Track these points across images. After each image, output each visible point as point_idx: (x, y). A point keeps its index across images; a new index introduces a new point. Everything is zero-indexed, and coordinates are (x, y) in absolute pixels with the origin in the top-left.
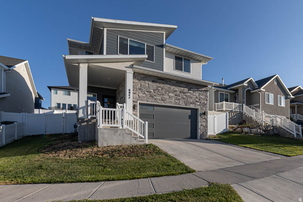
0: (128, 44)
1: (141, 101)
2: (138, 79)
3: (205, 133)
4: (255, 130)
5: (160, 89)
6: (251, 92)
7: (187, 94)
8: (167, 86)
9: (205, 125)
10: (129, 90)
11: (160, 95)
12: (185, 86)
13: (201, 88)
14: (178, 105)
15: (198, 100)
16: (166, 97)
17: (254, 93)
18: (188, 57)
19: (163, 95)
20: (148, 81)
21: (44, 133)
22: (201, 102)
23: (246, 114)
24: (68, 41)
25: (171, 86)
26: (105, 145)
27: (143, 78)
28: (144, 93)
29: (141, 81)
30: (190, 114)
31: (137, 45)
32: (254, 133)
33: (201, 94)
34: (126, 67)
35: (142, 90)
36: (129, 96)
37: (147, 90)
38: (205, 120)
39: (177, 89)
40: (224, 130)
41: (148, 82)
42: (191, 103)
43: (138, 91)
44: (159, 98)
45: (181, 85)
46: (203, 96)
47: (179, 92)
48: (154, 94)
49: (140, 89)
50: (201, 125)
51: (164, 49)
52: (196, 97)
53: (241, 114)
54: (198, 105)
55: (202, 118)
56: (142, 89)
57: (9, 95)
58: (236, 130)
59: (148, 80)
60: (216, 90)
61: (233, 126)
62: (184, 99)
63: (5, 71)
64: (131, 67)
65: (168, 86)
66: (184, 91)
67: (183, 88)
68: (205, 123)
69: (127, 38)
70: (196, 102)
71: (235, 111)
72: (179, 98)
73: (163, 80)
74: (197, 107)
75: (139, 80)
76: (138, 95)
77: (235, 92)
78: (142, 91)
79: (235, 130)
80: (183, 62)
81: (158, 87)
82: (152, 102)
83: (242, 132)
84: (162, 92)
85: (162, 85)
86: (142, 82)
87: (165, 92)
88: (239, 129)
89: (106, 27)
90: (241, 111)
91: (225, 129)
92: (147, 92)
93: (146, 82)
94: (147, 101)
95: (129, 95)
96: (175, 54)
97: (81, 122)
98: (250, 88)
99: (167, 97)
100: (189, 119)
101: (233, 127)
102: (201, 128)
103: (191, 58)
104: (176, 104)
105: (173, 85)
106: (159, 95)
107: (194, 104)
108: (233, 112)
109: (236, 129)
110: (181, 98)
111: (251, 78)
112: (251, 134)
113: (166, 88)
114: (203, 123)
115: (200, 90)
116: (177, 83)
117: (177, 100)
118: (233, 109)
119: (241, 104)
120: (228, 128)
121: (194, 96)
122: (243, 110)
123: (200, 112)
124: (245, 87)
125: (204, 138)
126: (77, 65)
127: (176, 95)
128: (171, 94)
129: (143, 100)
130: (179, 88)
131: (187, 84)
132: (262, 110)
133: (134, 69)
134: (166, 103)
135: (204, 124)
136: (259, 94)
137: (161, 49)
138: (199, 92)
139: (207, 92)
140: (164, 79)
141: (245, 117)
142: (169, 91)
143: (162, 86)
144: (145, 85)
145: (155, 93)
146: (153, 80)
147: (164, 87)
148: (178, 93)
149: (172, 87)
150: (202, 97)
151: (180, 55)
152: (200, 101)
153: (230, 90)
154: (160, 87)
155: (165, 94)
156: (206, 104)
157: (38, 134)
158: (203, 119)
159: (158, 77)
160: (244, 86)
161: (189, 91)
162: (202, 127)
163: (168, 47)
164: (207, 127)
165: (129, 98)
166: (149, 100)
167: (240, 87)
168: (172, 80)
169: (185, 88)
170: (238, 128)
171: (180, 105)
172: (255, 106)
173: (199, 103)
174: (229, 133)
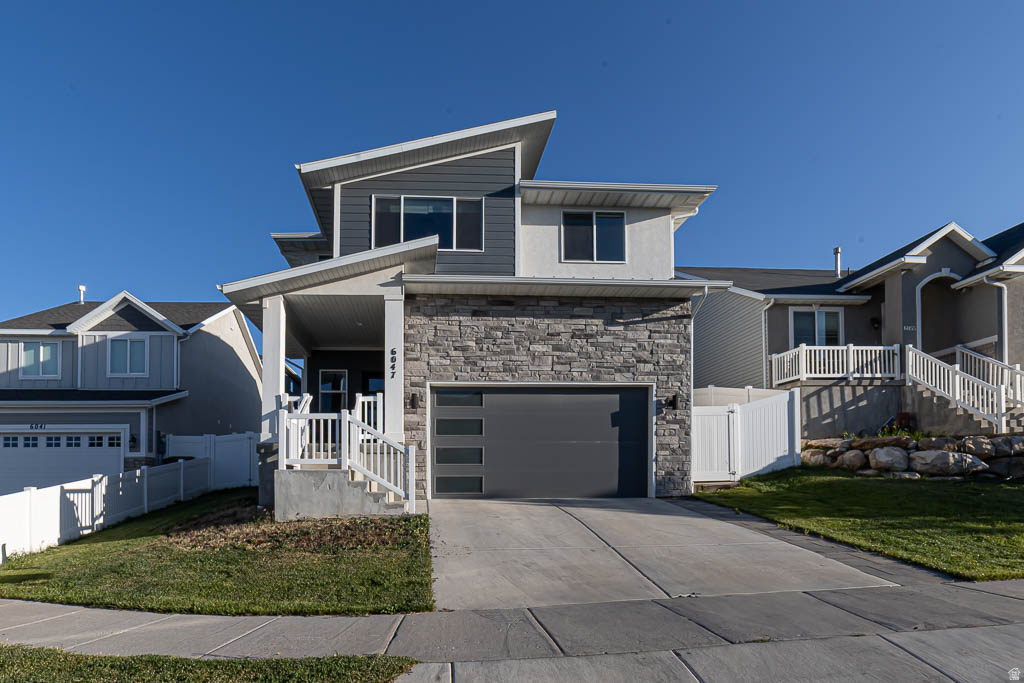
0: (400, 214)
1: (438, 380)
2: (425, 315)
3: (677, 474)
4: (930, 455)
5: (500, 334)
6: (953, 286)
7: (600, 340)
8: (521, 323)
9: (676, 446)
10: (393, 352)
11: (500, 354)
12: (591, 312)
13: (657, 311)
14: (565, 380)
15: (645, 355)
16: (522, 357)
17: (970, 288)
18: (615, 206)
19: (510, 352)
20: (459, 316)
21: (247, 484)
22: (658, 363)
23: (919, 389)
24: (275, 239)
25: (536, 318)
26: (292, 517)
27: (442, 307)
28: (444, 354)
29: (435, 318)
30: (618, 410)
31: (431, 207)
32: (924, 468)
33: (659, 332)
34: (381, 285)
35: (439, 345)
36: (391, 370)
37: (457, 344)
38: (677, 427)
39: (561, 326)
40: (779, 459)
41: (457, 318)
42: (619, 370)
43: (427, 349)
44: (494, 364)
45: (575, 309)
46: (666, 338)
47: (568, 336)
48: (479, 353)
49: (432, 344)
50: (661, 446)
51: (518, 201)
52: (640, 346)
53: (896, 388)
54: (649, 373)
55: (664, 418)
56: (439, 342)
57: (185, 394)
58: (840, 458)
59: (457, 312)
60: (775, 305)
61: (830, 442)
62: (590, 358)
63: (179, 338)
64: (398, 280)
65: (527, 320)
66: (588, 328)
67: (583, 321)
68: (677, 438)
69: (397, 196)
70: (638, 362)
71: (860, 380)
72: (569, 358)
73: (509, 303)
74: (642, 381)
75: (430, 316)
76: (428, 364)
77: (869, 298)
78: (438, 351)
79: (834, 457)
80: (595, 227)
81: (491, 328)
82: (472, 379)
83: (866, 465)
84: (505, 344)
85: (504, 322)
86: (441, 322)
87: (516, 342)
88: (850, 454)
89: (340, 181)
90: (897, 375)
91: (784, 456)
92: (456, 349)
93: (453, 318)
94: (456, 379)
95: (393, 367)
96: (562, 205)
97: (265, 452)
98: (945, 272)
99: (525, 358)
100: (613, 426)
101: (827, 448)
102: (660, 458)
103: (628, 207)
104: (559, 379)
105: (547, 315)
106: (495, 353)
107: (629, 371)
108: (847, 385)
109: (841, 453)
110: (575, 355)
111: (953, 226)
112: (907, 476)
113: (518, 327)
114: (667, 440)
115: (655, 316)
116: (561, 304)
117: (562, 364)
118: (851, 370)
119: (896, 347)
120: (798, 450)
121: (627, 344)
122: (903, 369)
123: (655, 399)
124: (914, 269)
125: (675, 493)
126: (257, 302)
127: (556, 348)
128: (538, 348)
129: (441, 378)
130: (570, 321)
131: (601, 303)
132: (1012, 362)
133: (407, 284)
134: (521, 378)
135: (674, 442)
136: (996, 292)
137: (506, 201)
138: (651, 326)
139: (685, 321)
140: (512, 299)
141: (913, 400)
142: (532, 338)
143: (505, 324)
144: (450, 328)
145: (481, 350)
146: (476, 308)
147: (513, 325)
148: (564, 339)
149: (543, 324)
150: (662, 341)
151: (581, 206)
152: (655, 359)
153: (849, 292)
154: (497, 329)
155: (518, 349)
156: (680, 367)
157: (235, 486)
158: (668, 422)
159: (491, 296)
160: (909, 269)
161: (610, 328)
162: (667, 453)
163: (529, 192)
164: (687, 453)
165: (393, 377)
166: (464, 374)
167: (892, 273)
168: (541, 298)
169: (592, 317)
170: (850, 448)
171: (572, 380)
172: (974, 350)
173: (649, 367)
174: (800, 471)
